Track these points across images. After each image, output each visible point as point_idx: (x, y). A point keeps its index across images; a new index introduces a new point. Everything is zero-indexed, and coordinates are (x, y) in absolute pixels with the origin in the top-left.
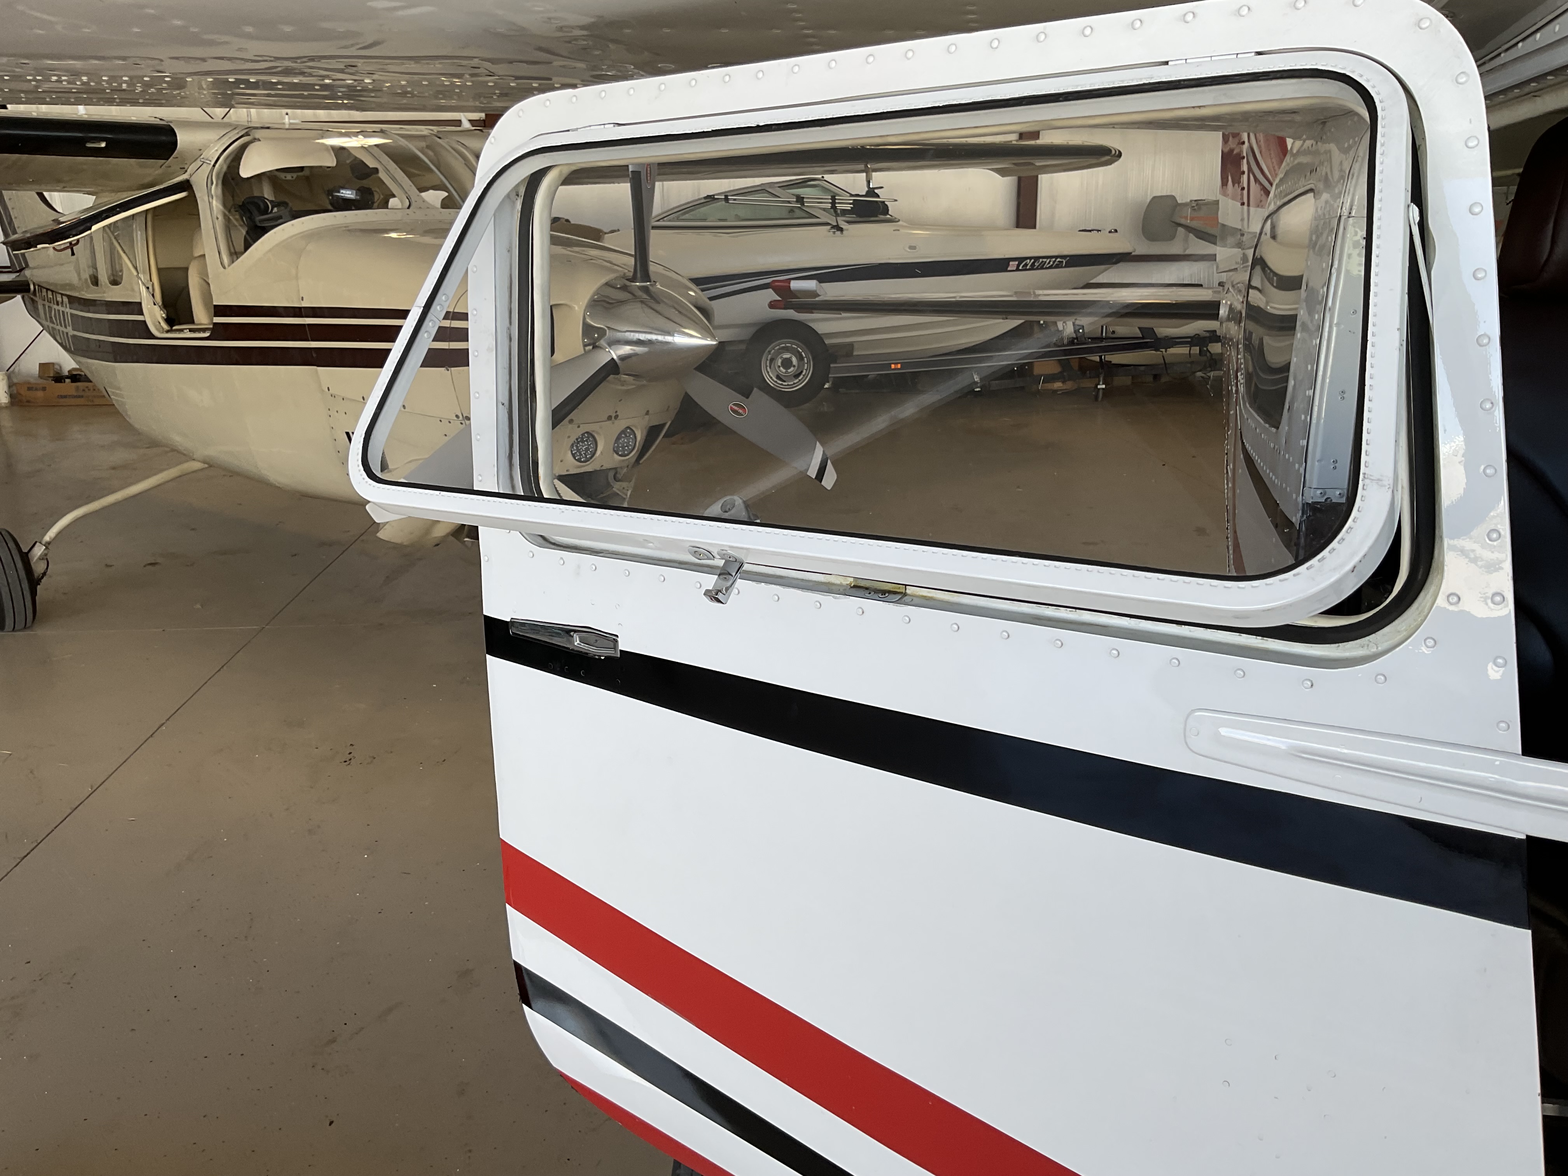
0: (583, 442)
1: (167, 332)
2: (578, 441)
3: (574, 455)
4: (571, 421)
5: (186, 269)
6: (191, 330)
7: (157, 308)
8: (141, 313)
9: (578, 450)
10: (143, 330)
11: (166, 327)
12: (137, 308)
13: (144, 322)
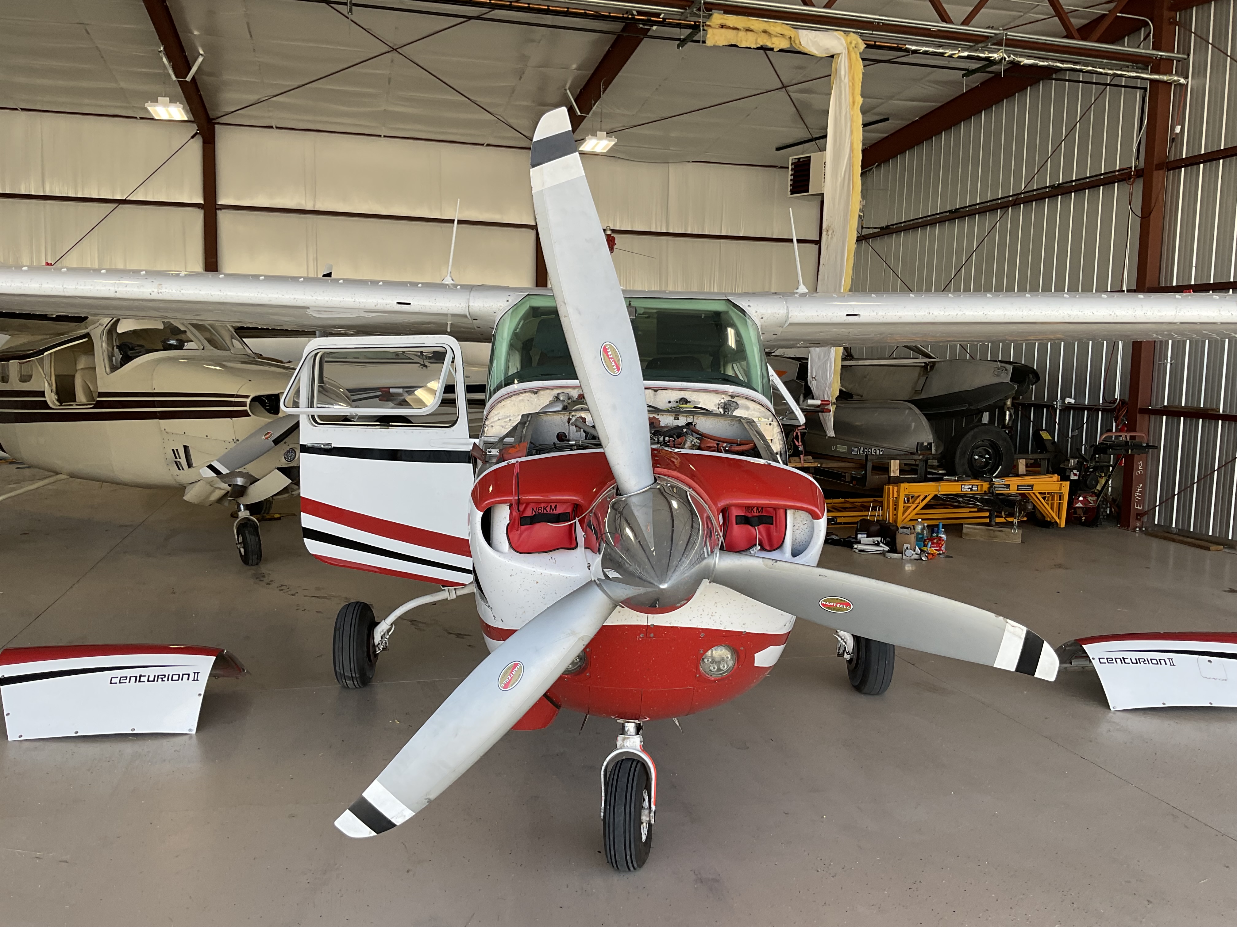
0: (289, 452)
1: (59, 406)
2: (288, 452)
3: (285, 458)
4: (285, 443)
5: (73, 376)
6: (76, 405)
7: (53, 394)
8: (44, 396)
9: (288, 456)
10: (45, 405)
11: (58, 404)
12: (42, 394)
13: (45, 401)
